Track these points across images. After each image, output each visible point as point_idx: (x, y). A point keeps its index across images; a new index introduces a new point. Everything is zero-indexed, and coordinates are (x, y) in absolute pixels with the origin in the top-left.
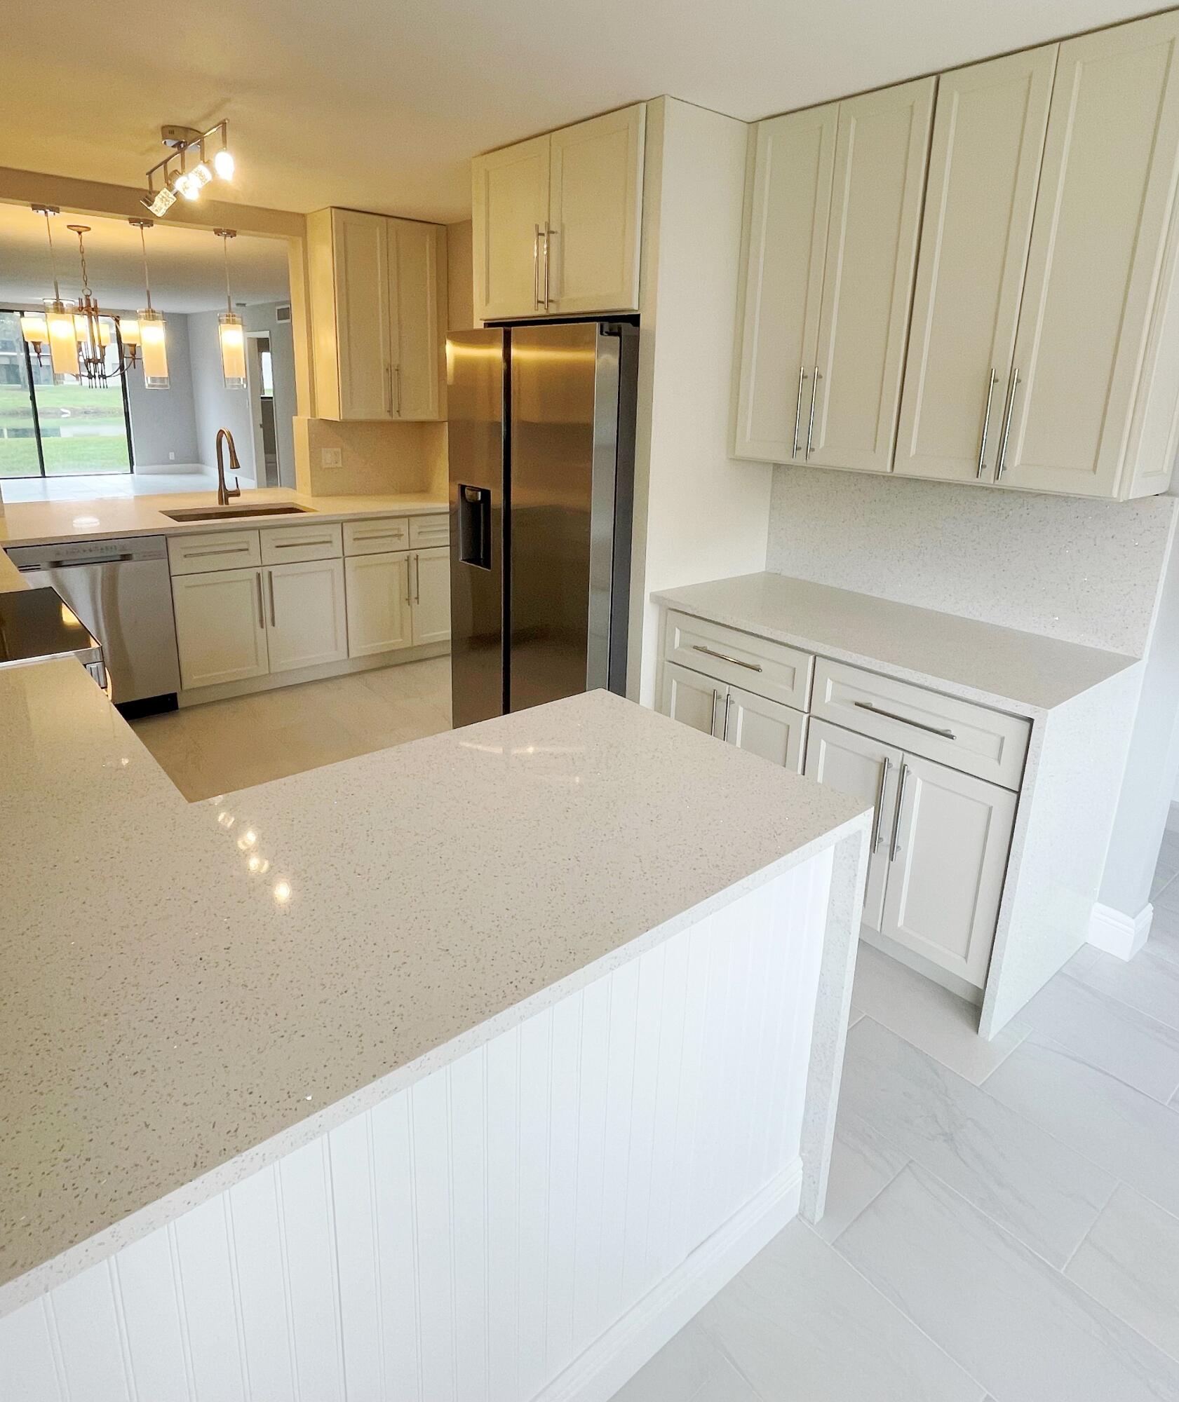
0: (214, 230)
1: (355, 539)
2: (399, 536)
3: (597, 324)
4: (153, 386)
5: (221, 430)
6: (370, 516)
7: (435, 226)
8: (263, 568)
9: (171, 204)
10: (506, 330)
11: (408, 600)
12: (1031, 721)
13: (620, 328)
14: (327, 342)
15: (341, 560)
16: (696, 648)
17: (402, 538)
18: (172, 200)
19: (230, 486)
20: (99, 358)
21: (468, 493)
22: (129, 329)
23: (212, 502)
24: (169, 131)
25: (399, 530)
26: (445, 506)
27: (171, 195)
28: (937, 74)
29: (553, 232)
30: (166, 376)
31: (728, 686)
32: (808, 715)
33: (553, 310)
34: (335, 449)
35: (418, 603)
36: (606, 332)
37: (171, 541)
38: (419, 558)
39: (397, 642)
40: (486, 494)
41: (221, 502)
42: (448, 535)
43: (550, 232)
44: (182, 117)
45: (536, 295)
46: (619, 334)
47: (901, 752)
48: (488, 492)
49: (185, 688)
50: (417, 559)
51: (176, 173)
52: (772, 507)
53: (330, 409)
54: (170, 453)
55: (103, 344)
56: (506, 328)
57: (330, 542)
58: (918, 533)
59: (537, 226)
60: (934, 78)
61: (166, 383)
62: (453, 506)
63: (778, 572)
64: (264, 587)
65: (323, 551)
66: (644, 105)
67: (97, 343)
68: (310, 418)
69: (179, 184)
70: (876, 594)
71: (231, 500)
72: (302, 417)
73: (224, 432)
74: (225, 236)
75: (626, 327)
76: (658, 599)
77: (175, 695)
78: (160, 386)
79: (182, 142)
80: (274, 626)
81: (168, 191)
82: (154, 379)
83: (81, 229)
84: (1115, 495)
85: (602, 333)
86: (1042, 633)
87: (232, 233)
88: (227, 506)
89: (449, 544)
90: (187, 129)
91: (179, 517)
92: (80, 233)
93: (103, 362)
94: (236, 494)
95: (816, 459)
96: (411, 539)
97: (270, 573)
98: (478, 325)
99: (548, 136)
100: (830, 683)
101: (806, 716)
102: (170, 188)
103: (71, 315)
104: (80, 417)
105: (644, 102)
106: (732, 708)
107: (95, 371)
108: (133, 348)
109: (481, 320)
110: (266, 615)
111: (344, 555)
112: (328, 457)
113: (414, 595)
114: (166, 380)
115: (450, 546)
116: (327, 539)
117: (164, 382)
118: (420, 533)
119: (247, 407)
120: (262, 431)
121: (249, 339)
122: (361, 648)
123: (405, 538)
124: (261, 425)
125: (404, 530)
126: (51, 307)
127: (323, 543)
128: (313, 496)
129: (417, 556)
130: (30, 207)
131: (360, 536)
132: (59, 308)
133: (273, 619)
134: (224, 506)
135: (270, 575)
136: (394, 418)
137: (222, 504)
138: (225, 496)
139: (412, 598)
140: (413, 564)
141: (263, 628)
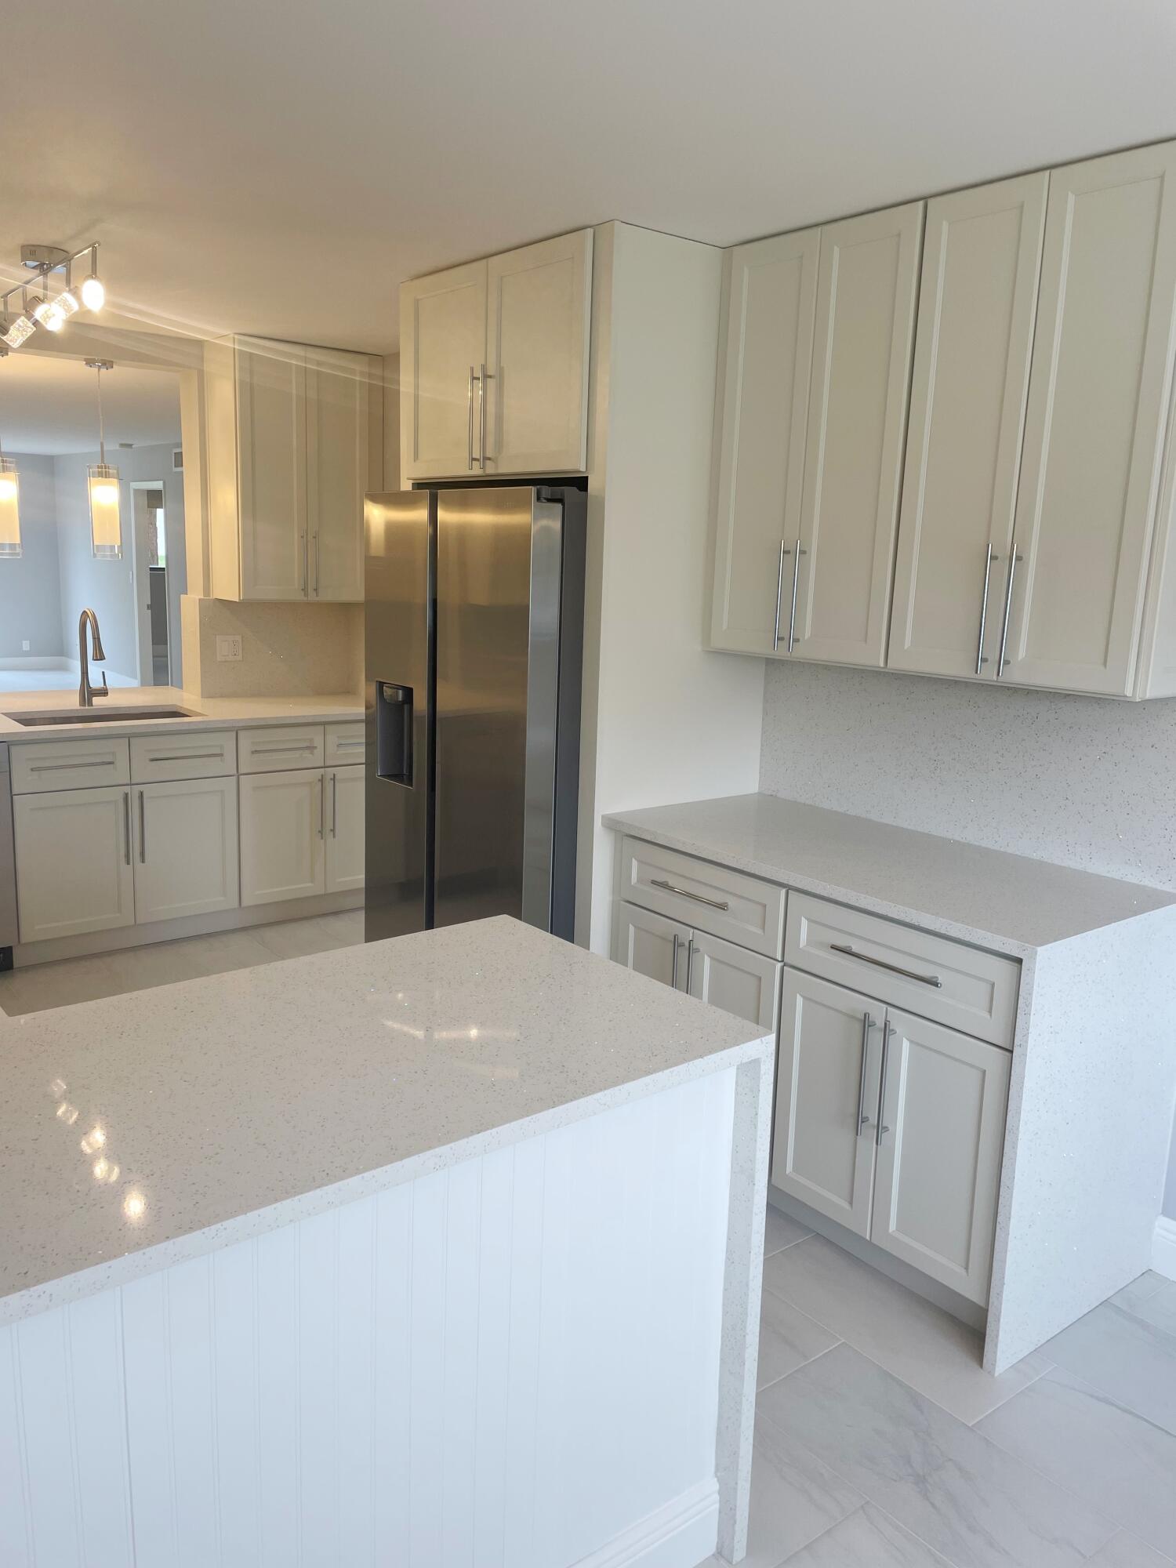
0: (85, 360)
1: (253, 752)
2: (311, 748)
3: (533, 489)
5: (85, 612)
6: (275, 722)
7: (367, 356)
8: (133, 787)
9: (29, 334)
10: (433, 490)
11: (321, 832)
12: (1019, 961)
13: (562, 494)
14: (227, 497)
15: (235, 778)
16: (654, 882)
17: (315, 751)
18: (31, 330)
19: (95, 682)
21: (387, 691)
23: (72, 703)
24: (30, 252)
25: (311, 740)
26: (360, 711)
27: (30, 325)
28: (925, 199)
29: (490, 377)
30: (18, 541)
31: (692, 930)
32: (782, 964)
33: (491, 470)
34: (234, 638)
35: (334, 837)
36: (545, 499)
37: (14, 750)
38: (337, 777)
39: (305, 887)
40: (409, 692)
41: (82, 702)
42: (363, 749)
43: (486, 376)
44: (46, 235)
45: (471, 452)
46: (560, 501)
47: (885, 1006)
48: (411, 690)
49: (23, 941)
50: (334, 779)
51: (38, 300)
52: (765, 713)
53: (227, 587)
54: (24, 642)
56: (432, 491)
57: (222, 755)
58: (933, 743)
59: (472, 369)
60: (921, 204)
61: (18, 550)
62: (371, 711)
63: (774, 793)
64: (132, 813)
65: (214, 767)
66: (590, 231)
68: (202, 597)
69: (39, 312)
70: (887, 820)
71: (96, 701)
72: (192, 596)
73: (89, 614)
74: (99, 367)
75: (570, 492)
76: (613, 825)
77: (10, 948)
78: (10, 554)
79: (45, 264)
80: (143, 862)
81: (26, 320)
84: (1129, 692)
85: (538, 499)
86: (1080, 867)
87: (107, 364)
88: (89, 708)
89: (364, 761)
90: (51, 249)
91: (26, 720)
94: (103, 692)
95: (801, 652)
96: (327, 754)
97: (142, 793)
98: (406, 486)
99: (484, 261)
100: (804, 923)
101: (779, 965)
102: (29, 316)
105: (590, 227)
106: (695, 957)
109: (409, 479)
110: (133, 849)
111: (237, 771)
112: (224, 647)
113: (329, 825)
114: (17, 546)
115: (366, 764)
116: (218, 751)
117: (15, 549)
118: (339, 745)
119: (131, 581)
120: (150, 614)
121: (136, 491)
122: (257, 893)
123: (319, 752)
124: (148, 605)
125: (318, 741)
127: (211, 755)
128: (203, 697)
129: (334, 775)
131: (260, 748)
133: (142, 854)
134: (86, 708)
135: (141, 796)
136: (309, 599)
137: (84, 705)
138: (87, 696)
139: (326, 830)
140: (329, 785)
141: (129, 864)
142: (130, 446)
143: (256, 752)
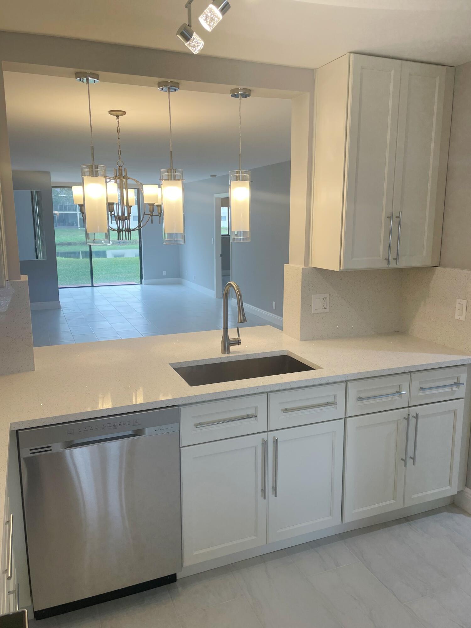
1: (357, 399)
2: (399, 392)
6: (375, 374)
7: (445, 67)
8: (269, 433)
11: (405, 460)
15: (343, 421)
17: (403, 395)
20: (126, 215)
22: (150, 191)
25: (399, 386)
34: (324, 296)
35: (414, 464)
38: (419, 415)
39: (390, 504)
41: (224, 351)
49: (184, 565)
53: (328, 258)
55: (130, 205)
57: (335, 403)
64: (269, 455)
67: (125, 204)
68: (303, 267)
71: (232, 348)
72: (294, 265)
74: (241, 96)
80: (275, 495)
83: (119, 113)
88: (228, 355)
92: (118, 117)
93: (129, 219)
94: (238, 342)
96: (411, 396)
97: (276, 438)
103: (103, 179)
104: (116, 245)
107: (123, 226)
108: (152, 206)
110: (268, 486)
111: (345, 415)
112: (318, 303)
113: (410, 454)
116: (330, 400)
117: (178, 238)
118: (421, 389)
119: (213, 243)
120: (221, 259)
121: (216, 198)
122: (355, 513)
124: (220, 255)
125: (405, 387)
126: (87, 170)
127: (328, 404)
128: (302, 340)
129: (417, 414)
130: (75, 76)
131: (362, 396)
132: (94, 172)
133: (275, 488)
134: (226, 355)
135: (276, 442)
136: (389, 266)
137: (224, 353)
138: (227, 344)
139: (408, 459)
140: (412, 421)
141: (264, 498)
142: (215, 176)
143: (360, 399)
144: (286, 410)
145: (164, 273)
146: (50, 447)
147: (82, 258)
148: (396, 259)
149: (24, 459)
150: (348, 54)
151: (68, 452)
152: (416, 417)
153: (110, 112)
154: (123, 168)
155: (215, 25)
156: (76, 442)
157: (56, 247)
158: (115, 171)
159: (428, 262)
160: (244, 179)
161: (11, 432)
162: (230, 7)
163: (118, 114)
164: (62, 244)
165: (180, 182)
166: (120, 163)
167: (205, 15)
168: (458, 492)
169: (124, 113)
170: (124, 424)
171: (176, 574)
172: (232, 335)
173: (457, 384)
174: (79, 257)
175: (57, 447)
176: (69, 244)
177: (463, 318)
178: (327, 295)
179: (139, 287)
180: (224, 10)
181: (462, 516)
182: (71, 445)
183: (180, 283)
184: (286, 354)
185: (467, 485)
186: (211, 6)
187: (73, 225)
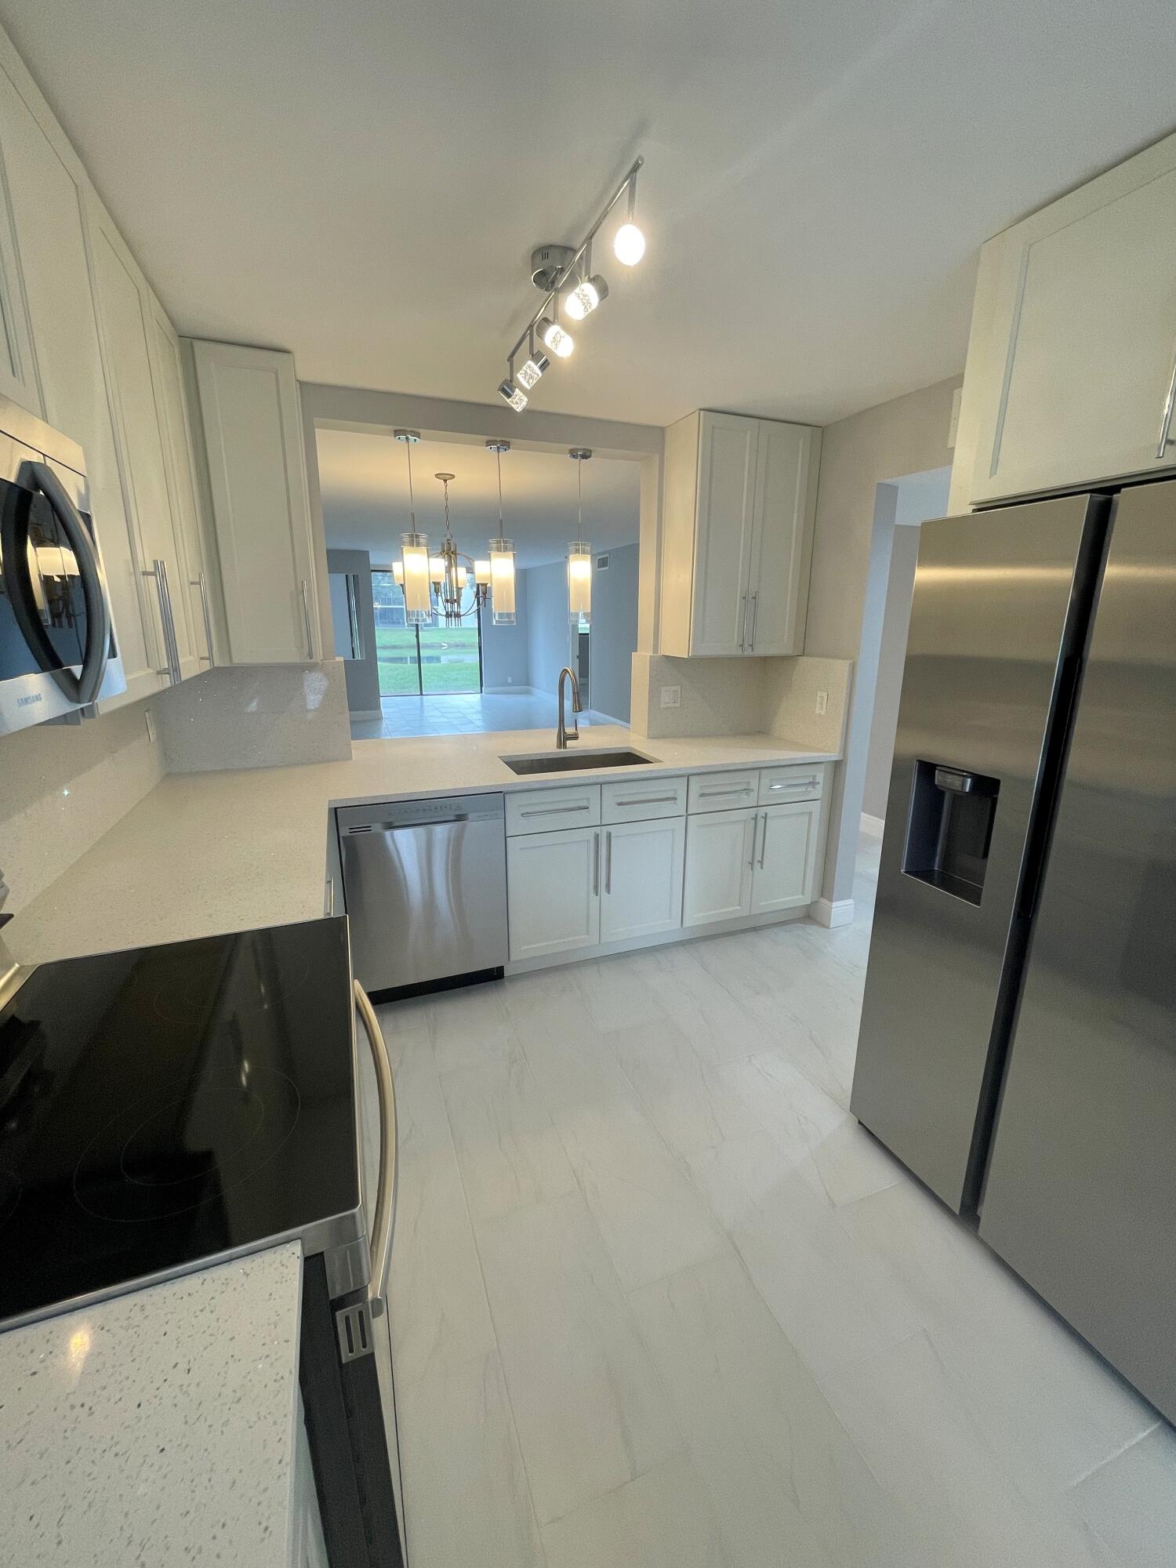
0: (570, 454)
2: (747, 791)
4: (500, 622)
5: (565, 670)
6: (718, 769)
7: (811, 428)
8: (603, 828)
11: (752, 864)
15: (684, 818)
17: (750, 793)
20: (456, 598)
21: (938, 777)
22: (482, 568)
23: (550, 746)
25: (748, 784)
30: (513, 611)
34: (674, 688)
35: (762, 868)
37: (507, 796)
38: (768, 815)
39: (732, 910)
40: (991, 783)
41: (559, 746)
49: (512, 959)
51: (548, 322)
53: (677, 642)
54: (509, 678)
55: (460, 585)
57: (675, 799)
61: (514, 618)
64: (602, 849)
65: (667, 809)
67: (455, 586)
68: (652, 654)
69: (549, 336)
71: (569, 743)
72: (642, 653)
73: (568, 671)
74: (580, 458)
78: (507, 622)
80: (609, 893)
82: (501, 615)
83: (447, 477)
87: (587, 455)
88: (566, 753)
90: (564, 250)
91: (518, 766)
92: (445, 481)
94: (575, 736)
96: (761, 794)
97: (610, 834)
103: (426, 551)
107: (452, 611)
108: (485, 587)
110: (600, 882)
111: (687, 812)
112: (668, 696)
113: (758, 857)
114: (514, 615)
116: (670, 795)
117: (510, 618)
118: (772, 787)
119: (568, 642)
120: (578, 662)
122: (696, 917)
123: (754, 795)
124: (577, 656)
125: (754, 785)
126: (407, 539)
127: (667, 799)
128: (649, 738)
129: (766, 814)
130: (393, 434)
131: (706, 791)
132: (414, 541)
133: (608, 886)
134: (562, 750)
135: (609, 836)
136: (745, 653)
137: (560, 748)
138: (563, 739)
139: (756, 861)
140: (761, 822)
141: (597, 895)
143: (702, 795)
144: (620, 804)
145: (510, 680)
146: (369, 827)
147: (411, 662)
148: (751, 645)
149: (343, 837)
150: (697, 412)
151: (387, 833)
152: (765, 818)
153: (437, 476)
154: (451, 542)
155: (535, 382)
156: (396, 824)
157: (378, 651)
158: (443, 545)
159: (789, 652)
160: (584, 552)
161: (330, 809)
162: (549, 364)
163: (445, 478)
164: (385, 648)
165: (511, 553)
166: (448, 537)
167: (523, 372)
168: (812, 902)
169: (453, 476)
170: (445, 807)
171: (502, 967)
172: (569, 730)
173: (813, 784)
174: (406, 662)
175: (376, 828)
176: (395, 647)
177: (823, 713)
178: (678, 688)
179: (479, 696)
180: (543, 367)
181: (815, 927)
182: (390, 826)
183: (528, 693)
184: (629, 751)
185: (822, 896)
186: (530, 363)
187: (399, 623)
